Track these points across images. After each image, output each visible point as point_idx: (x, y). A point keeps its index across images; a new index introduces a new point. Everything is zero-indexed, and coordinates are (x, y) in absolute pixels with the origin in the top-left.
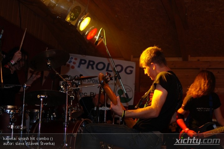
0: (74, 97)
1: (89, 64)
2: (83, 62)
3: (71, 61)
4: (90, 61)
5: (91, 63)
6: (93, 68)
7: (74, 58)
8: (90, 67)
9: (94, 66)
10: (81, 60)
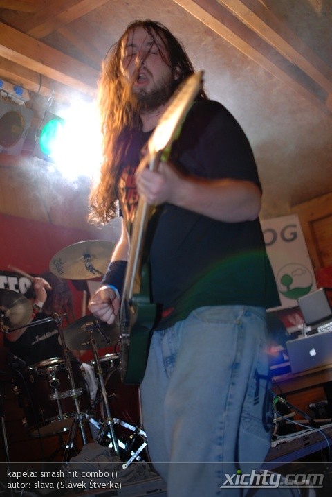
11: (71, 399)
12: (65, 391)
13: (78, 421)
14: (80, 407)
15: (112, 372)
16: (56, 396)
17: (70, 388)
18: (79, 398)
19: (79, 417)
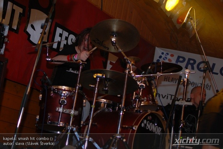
0: (144, 85)
1: (188, 63)
2: (181, 59)
3: (166, 58)
4: (189, 59)
5: (192, 62)
6: (193, 68)
7: (170, 54)
8: (190, 66)
9: (195, 66)
10: (179, 57)
11: (69, 115)
12: (68, 109)
13: (68, 130)
14: (73, 122)
15: (101, 110)
16: (61, 110)
17: (71, 108)
18: (75, 116)
19: (69, 128)
